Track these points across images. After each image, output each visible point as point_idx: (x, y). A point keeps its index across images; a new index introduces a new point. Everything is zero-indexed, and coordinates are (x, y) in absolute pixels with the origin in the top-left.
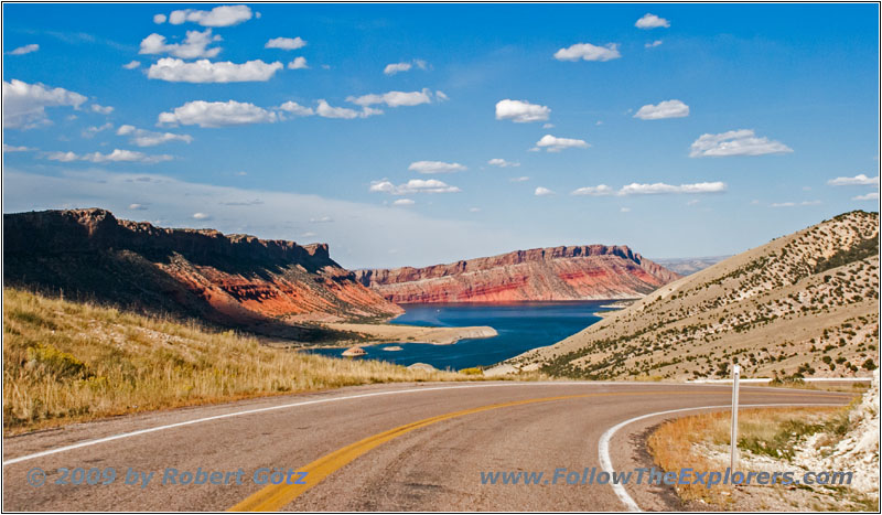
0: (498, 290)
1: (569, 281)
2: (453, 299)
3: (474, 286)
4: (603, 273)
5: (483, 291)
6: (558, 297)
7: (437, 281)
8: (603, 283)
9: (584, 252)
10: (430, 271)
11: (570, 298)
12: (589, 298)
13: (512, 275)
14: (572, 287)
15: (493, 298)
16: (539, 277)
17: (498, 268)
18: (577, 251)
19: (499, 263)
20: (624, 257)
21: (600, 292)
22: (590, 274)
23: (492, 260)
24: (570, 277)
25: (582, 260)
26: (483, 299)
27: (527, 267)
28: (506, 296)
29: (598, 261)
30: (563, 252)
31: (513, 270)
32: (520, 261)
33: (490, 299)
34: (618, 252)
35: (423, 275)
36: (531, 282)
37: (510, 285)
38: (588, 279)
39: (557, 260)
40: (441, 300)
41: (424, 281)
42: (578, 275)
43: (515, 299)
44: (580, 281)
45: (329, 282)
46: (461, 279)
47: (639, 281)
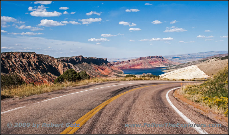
1: (151, 64)
2: (128, 68)
3: (132, 65)
4: (157, 62)
5: (134, 66)
6: (149, 67)
7: (124, 64)
8: (157, 64)
10: (123, 62)
11: (151, 67)
12: (155, 67)
13: (139, 63)
14: (151, 65)
15: (136, 67)
16: (145, 63)
17: (136, 61)
18: (152, 57)
19: (136, 60)
20: (161, 58)
21: (157, 66)
22: (155, 62)
23: (135, 60)
24: (151, 63)
25: (153, 59)
26: (134, 68)
27: (142, 61)
28: (138, 67)
29: (156, 59)
30: (149, 58)
31: (139, 61)
32: (141, 60)
33: (135, 68)
34: (160, 57)
35: (121, 63)
36: (143, 64)
37: (139, 65)
38: (155, 63)
39: (148, 59)
40: (125, 68)
41: (121, 64)
42: (153, 62)
43: (140, 67)
44: (153, 63)
45: (109, 66)
46: (129, 64)
47: (164, 63)
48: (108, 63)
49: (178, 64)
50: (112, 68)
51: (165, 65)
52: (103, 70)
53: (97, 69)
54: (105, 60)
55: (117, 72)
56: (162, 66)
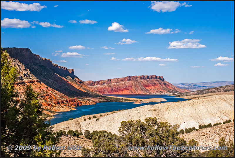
0: (122, 90)
1: (147, 88)
3: (114, 89)
4: (157, 85)
5: (117, 90)
6: (144, 93)
7: (102, 86)
8: (158, 89)
9: (150, 78)
10: (98, 83)
11: (148, 94)
12: (154, 94)
13: (127, 85)
14: (148, 90)
15: (121, 93)
16: (136, 86)
17: (122, 82)
18: (148, 77)
19: (122, 80)
20: (162, 80)
21: (157, 92)
22: (153, 85)
23: (120, 79)
24: (147, 86)
25: (150, 80)
27: (131, 82)
28: (126, 92)
29: (155, 81)
30: (143, 77)
31: (127, 83)
32: (129, 80)
34: (160, 78)
35: (96, 84)
36: (133, 88)
37: (127, 89)
38: (153, 88)
39: (142, 80)
41: (96, 86)
42: (149, 86)
43: (129, 93)
44: (150, 88)
46: (109, 86)
47: (168, 88)
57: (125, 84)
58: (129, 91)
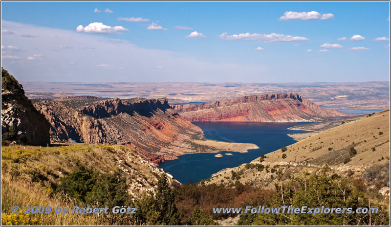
0: (235, 116)
1: (269, 112)
2: (213, 120)
3: (223, 114)
4: (285, 108)
5: (228, 116)
6: (264, 120)
7: (206, 111)
8: (285, 114)
9: (276, 97)
10: (202, 106)
11: (270, 121)
12: (279, 121)
13: (242, 109)
14: (271, 115)
15: (233, 120)
16: (254, 109)
17: (235, 105)
18: (273, 97)
19: (235, 103)
20: (295, 99)
21: (284, 118)
22: (279, 108)
23: (232, 101)
24: (269, 110)
25: (275, 101)
26: (228, 120)
27: (248, 104)
28: (239, 119)
29: (283, 102)
30: (266, 97)
31: (242, 106)
32: (246, 101)
33: (231, 121)
34: (292, 97)
35: (199, 108)
36: (251, 112)
37: (241, 113)
38: (278, 112)
39: (263, 101)
40: (207, 120)
41: (199, 111)
42: (274, 109)
43: (243, 121)
44: (274, 112)
45: (172, 117)
46: (217, 110)
47: (302, 112)
48: (169, 110)
49: (337, 114)
50: (179, 121)
51: (303, 117)
52: (159, 128)
53: (149, 128)
54: (163, 103)
55: (190, 132)
56: (297, 121)
57: (239, 107)
58: (244, 118)
